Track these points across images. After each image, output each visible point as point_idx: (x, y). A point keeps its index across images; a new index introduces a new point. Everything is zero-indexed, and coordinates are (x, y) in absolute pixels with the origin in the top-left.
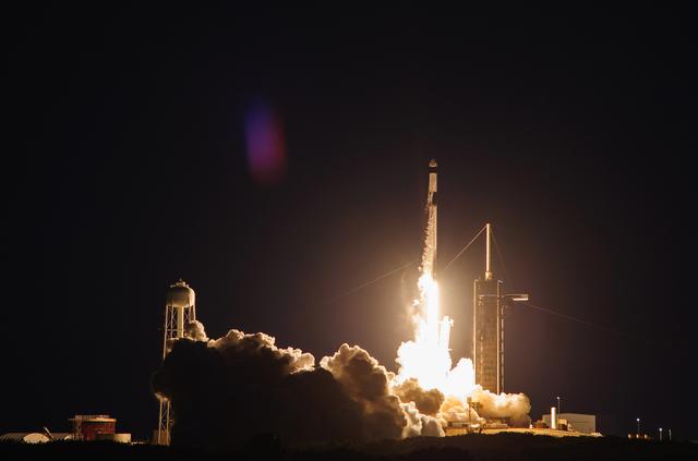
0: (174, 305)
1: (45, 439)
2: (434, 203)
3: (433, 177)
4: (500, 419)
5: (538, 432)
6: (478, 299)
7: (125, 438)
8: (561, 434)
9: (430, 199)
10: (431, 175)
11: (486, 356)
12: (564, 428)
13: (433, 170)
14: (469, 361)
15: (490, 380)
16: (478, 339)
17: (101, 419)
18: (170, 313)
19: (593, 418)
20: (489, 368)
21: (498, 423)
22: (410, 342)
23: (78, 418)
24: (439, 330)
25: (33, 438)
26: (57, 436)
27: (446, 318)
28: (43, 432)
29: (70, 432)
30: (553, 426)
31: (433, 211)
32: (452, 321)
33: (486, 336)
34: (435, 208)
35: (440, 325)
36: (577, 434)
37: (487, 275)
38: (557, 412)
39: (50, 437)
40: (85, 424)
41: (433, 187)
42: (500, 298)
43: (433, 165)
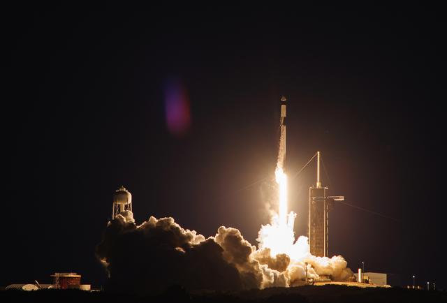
0: (119, 203)
1: (36, 288)
2: (284, 124)
3: (284, 107)
4: (326, 275)
5: (350, 284)
6: (312, 200)
7: (87, 287)
8: (365, 286)
10: (282, 106)
11: (317, 236)
12: (367, 282)
13: (284, 103)
14: (307, 238)
15: (319, 251)
16: (312, 224)
17: (71, 275)
18: (115, 207)
19: (385, 276)
20: (319, 244)
21: (325, 279)
22: (268, 225)
23: (57, 275)
24: (288, 219)
25: (28, 287)
26: (44, 286)
27: (292, 212)
28: (35, 283)
29: (52, 284)
30: (360, 280)
31: (284, 129)
32: (296, 214)
33: (317, 222)
34: (285, 127)
35: (288, 217)
36: (375, 286)
37: (318, 184)
38: (362, 272)
39: (39, 287)
40: (61, 278)
41: (284, 114)
42: (326, 199)
43: (284, 100)
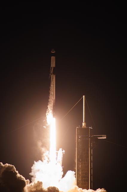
2: (54, 73)
3: (53, 58)
6: (78, 138)
9: (52, 71)
10: (52, 57)
13: (53, 55)
14: (74, 173)
15: (85, 184)
20: (85, 177)
22: (40, 161)
24: (57, 155)
27: (61, 149)
31: (53, 78)
32: (64, 151)
33: (83, 158)
34: (54, 76)
35: (57, 153)
37: (83, 124)
41: (53, 65)
42: (90, 137)
43: (53, 52)
